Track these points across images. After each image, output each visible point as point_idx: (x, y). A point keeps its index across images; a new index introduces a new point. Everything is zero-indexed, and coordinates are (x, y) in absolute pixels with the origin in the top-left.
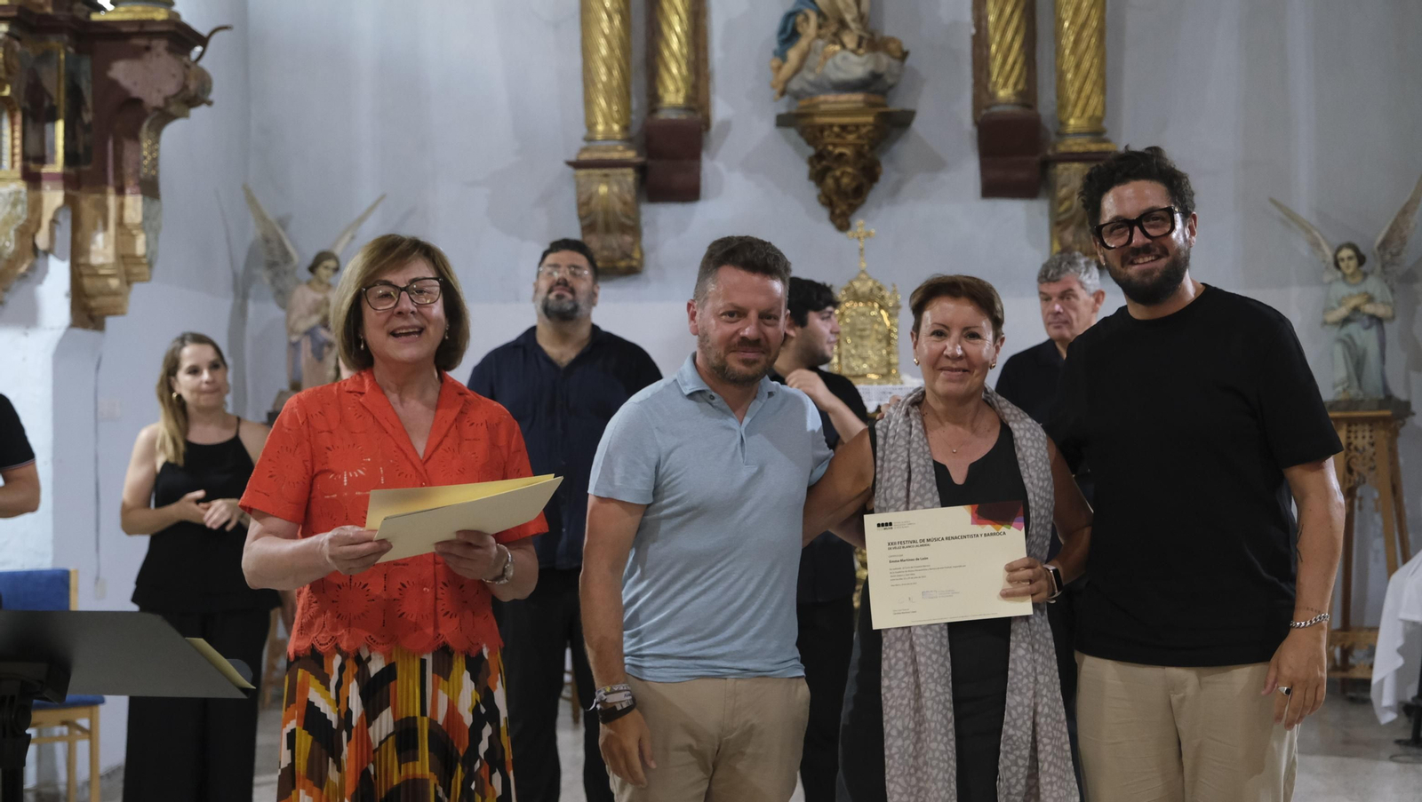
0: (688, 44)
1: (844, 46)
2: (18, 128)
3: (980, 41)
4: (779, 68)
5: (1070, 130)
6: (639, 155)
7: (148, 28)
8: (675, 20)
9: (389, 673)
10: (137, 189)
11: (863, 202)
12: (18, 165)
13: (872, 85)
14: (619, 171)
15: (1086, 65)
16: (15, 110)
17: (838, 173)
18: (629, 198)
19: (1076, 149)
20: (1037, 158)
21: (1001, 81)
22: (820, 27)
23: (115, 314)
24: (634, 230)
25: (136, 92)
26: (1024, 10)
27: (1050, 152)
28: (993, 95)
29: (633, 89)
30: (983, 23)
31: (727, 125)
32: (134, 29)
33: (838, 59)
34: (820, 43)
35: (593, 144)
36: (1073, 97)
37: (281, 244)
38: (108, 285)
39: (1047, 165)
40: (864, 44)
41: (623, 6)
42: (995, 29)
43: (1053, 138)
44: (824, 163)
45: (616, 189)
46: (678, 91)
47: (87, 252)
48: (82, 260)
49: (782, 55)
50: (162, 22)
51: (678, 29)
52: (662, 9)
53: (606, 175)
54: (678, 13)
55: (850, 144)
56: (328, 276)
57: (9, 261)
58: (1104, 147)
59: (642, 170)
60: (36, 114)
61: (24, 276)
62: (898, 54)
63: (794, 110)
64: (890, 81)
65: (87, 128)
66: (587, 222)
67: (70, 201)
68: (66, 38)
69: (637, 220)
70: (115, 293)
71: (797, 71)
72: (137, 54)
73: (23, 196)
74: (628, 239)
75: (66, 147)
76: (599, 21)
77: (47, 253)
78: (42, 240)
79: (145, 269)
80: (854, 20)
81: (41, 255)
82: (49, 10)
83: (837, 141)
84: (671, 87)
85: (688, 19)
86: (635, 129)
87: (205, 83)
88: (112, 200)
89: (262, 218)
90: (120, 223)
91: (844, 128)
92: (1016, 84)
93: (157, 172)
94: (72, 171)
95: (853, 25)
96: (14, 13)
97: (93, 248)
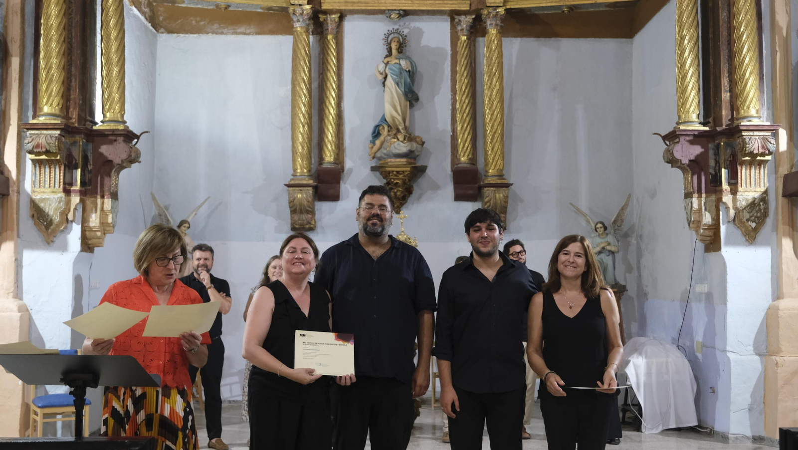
0: (335, 137)
1: (398, 140)
2: (62, 171)
3: (454, 138)
4: (372, 148)
5: (489, 174)
6: (314, 183)
7: (116, 133)
8: (330, 127)
9: (144, 395)
10: (110, 196)
11: (406, 202)
12: (61, 186)
13: (409, 155)
14: (306, 188)
15: (496, 148)
16: (61, 164)
17: (396, 190)
18: (310, 199)
19: (492, 182)
20: (477, 185)
21: (462, 154)
22: (389, 131)
23: (98, 246)
24: (312, 212)
25: (110, 158)
26: (471, 126)
27: (482, 183)
28: (459, 160)
29: (312, 155)
30: (456, 130)
31: (351, 170)
32: (111, 133)
33: (396, 145)
34: (389, 138)
35: (295, 177)
36: (491, 161)
37: (166, 216)
38: (96, 234)
39: (480, 188)
40: (406, 139)
41: (308, 122)
42: (460, 133)
43: (483, 177)
44: (390, 186)
45: (305, 196)
46: (331, 156)
47: (89, 221)
48: (86, 225)
49: (373, 142)
50: (121, 130)
51: (331, 131)
52: (325, 123)
53: (301, 190)
54: (331, 125)
55: (401, 179)
56: (185, 230)
57: (57, 225)
58: (503, 181)
59: (315, 188)
60: (70, 166)
61: (62, 231)
62: (421, 143)
63: (378, 165)
64: (417, 153)
65: (90, 172)
66: (293, 209)
67: (82, 201)
68: (83, 136)
69: (313, 209)
70: (99, 238)
71: (379, 149)
72: (111, 142)
73: (63, 199)
74: (310, 216)
75: (81, 179)
76: (299, 127)
77: (72, 222)
78: (70, 217)
79: (111, 228)
80: (402, 129)
81: (69, 222)
82: (76, 125)
83: (395, 177)
84: (328, 155)
85: (335, 127)
86: (313, 171)
87: (138, 154)
88: (99, 201)
89: (159, 206)
90: (102, 209)
91: (398, 172)
92: (468, 155)
93: (117, 189)
94: (83, 189)
95: (402, 131)
96: (63, 127)
97: (91, 220)
